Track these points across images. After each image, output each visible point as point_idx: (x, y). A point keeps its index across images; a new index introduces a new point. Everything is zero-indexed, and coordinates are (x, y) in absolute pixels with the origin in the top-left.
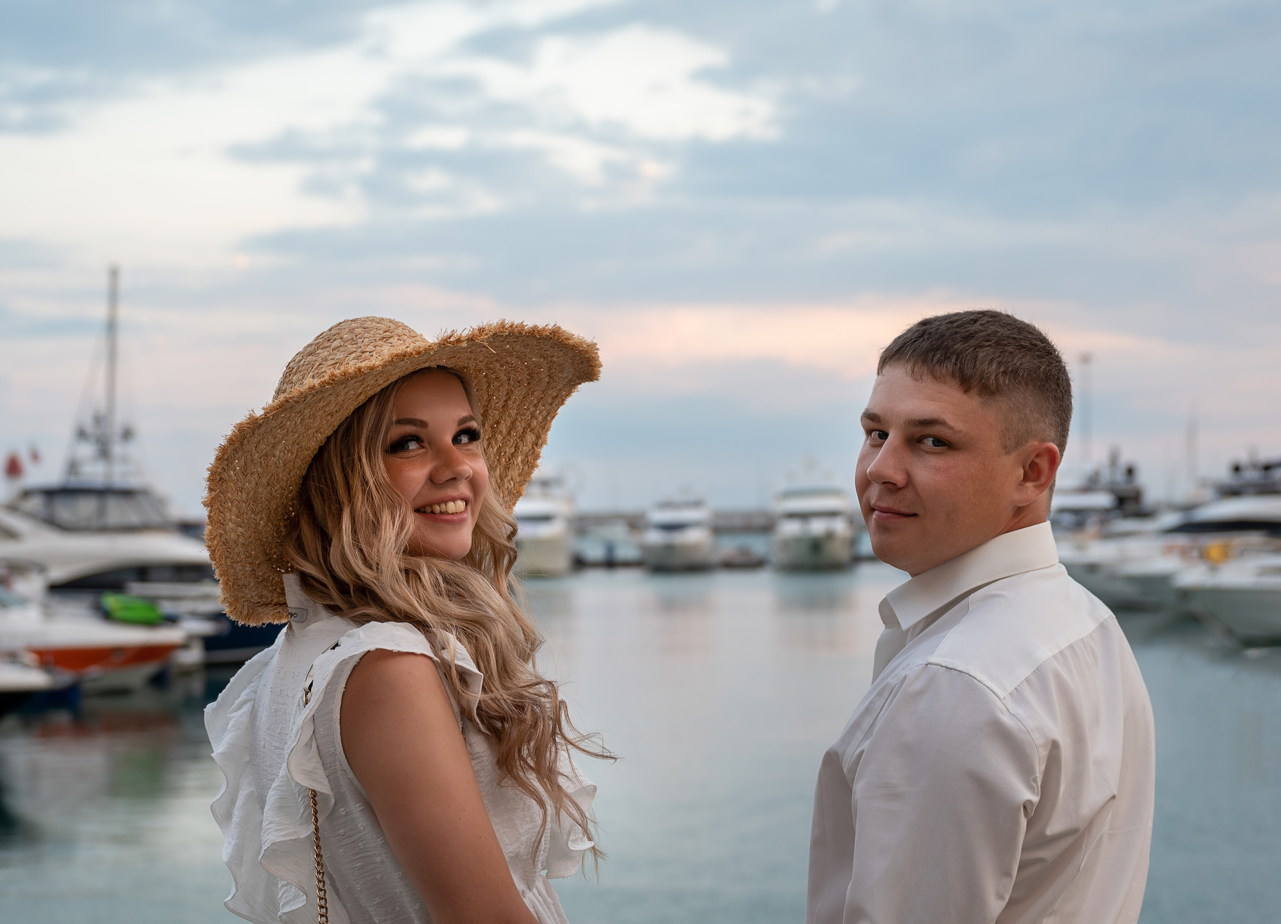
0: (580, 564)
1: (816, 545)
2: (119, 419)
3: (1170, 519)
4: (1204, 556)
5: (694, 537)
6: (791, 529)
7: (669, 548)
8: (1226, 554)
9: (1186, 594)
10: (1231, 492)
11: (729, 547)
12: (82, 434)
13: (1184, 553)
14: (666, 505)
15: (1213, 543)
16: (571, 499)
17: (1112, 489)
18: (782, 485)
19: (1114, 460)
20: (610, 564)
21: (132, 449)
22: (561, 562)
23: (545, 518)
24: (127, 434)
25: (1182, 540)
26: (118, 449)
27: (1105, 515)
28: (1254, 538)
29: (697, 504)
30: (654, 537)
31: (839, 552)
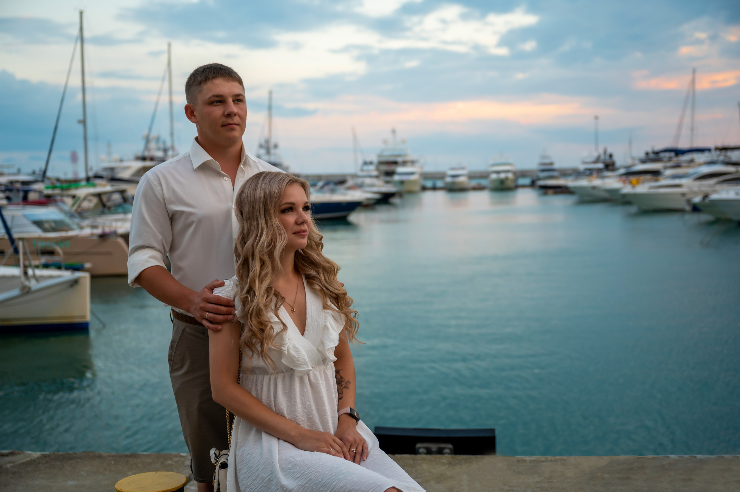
0: (424, 189)
1: (502, 182)
2: (273, 142)
3: (622, 171)
4: (630, 183)
5: (462, 179)
6: (494, 176)
7: (453, 183)
8: (638, 182)
9: (624, 196)
10: (643, 162)
11: (474, 183)
12: (261, 146)
13: (624, 182)
14: (453, 169)
15: (634, 179)
16: (422, 167)
17: (604, 162)
18: (492, 162)
19: (605, 152)
20: (434, 188)
21: (278, 151)
22: (417, 188)
23: (412, 174)
24: (276, 146)
25: (624, 178)
26: (273, 151)
27: (599, 171)
28: (648, 177)
29: (463, 168)
30: (449, 180)
31: (510, 184)
